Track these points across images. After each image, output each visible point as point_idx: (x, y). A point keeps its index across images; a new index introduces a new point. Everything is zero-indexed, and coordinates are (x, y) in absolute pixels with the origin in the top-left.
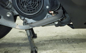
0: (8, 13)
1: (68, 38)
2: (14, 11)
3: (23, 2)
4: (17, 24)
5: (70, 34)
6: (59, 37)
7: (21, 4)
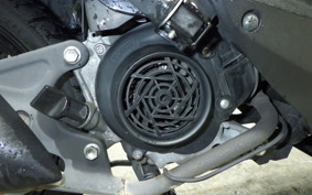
0: (89, 146)
1: (294, 184)
2: (103, 132)
3: (141, 105)
4: (123, 181)
5: (295, 169)
6: (258, 186)
7: (135, 112)
